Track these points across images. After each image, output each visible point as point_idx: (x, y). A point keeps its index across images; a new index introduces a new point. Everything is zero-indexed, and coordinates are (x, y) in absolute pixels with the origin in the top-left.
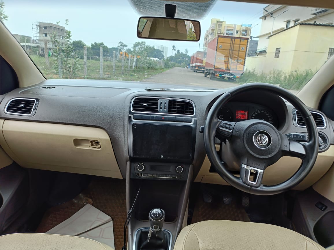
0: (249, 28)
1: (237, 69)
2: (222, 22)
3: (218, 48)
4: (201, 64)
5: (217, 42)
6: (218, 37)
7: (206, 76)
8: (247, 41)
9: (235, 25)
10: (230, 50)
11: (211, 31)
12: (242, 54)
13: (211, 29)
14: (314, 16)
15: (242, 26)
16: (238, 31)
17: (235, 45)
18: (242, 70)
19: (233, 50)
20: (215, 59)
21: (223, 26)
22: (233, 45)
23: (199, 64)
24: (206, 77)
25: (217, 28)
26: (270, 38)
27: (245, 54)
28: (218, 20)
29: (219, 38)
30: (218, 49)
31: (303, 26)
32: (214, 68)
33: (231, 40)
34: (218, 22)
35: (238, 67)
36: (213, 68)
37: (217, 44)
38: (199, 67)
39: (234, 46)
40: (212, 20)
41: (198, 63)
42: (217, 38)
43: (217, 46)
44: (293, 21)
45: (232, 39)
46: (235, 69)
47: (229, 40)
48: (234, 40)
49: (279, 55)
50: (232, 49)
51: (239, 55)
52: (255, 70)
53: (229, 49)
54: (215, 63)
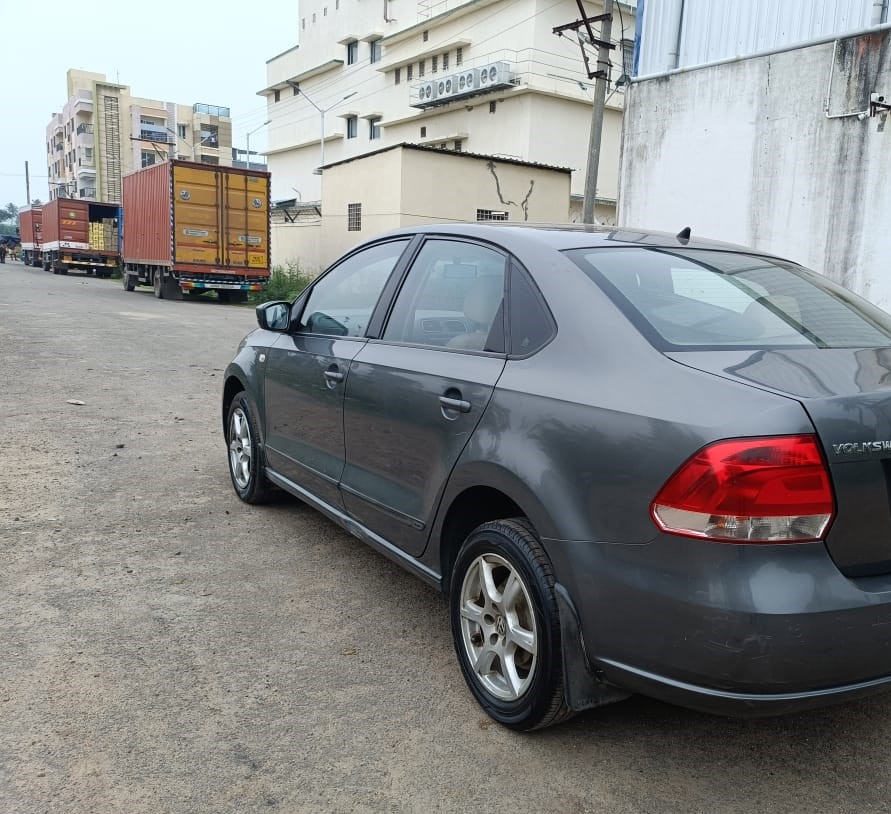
0: (221, 119)
1: (250, 265)
2: (117, 89)
3: (177, 199)
4: (84, 246)
5: (172, 182)
6: (172, 166)
7: (130, 289)
8: (264, 181)
9: (170, 105)
10: (217, 206)
11: (75, 116)
12: (256, 219)
13: (78, 109)
14: (418, 111)
15: (195, 109)
16: (184, 128)
17: (231, 192)
18: (265, 266)
19: (228, 207)
20: (174, 235)
21: (124, 105)
22: (225, 192)
23: (73, 245)
24: (130, 293)
25: (102, 108)
26: (325, 172)
27: (266, 219)
28: (100, 80)
29: (177, 169)
30: (178, 202)
31: (410, 151)
32: (174, 261)
33: (216, 176)
34: (99, 86)
35: (251, 259)
36: (169, 263)
37: (173, 188)
38: (76, 255)
39: (227, 194)
40: (68, 73)
41: (68, 240)
42: (169, 168)
43: (173, 194)
44: (363, 118)
45: (219, 173)
46: (244, 265)
47: (209, 177)
48: (227, 177)
49: (359, 224)
50: (224, 204)
51: (249, 220)
52: (301, 265)
53: (213, 204)
54: (174, 246)
